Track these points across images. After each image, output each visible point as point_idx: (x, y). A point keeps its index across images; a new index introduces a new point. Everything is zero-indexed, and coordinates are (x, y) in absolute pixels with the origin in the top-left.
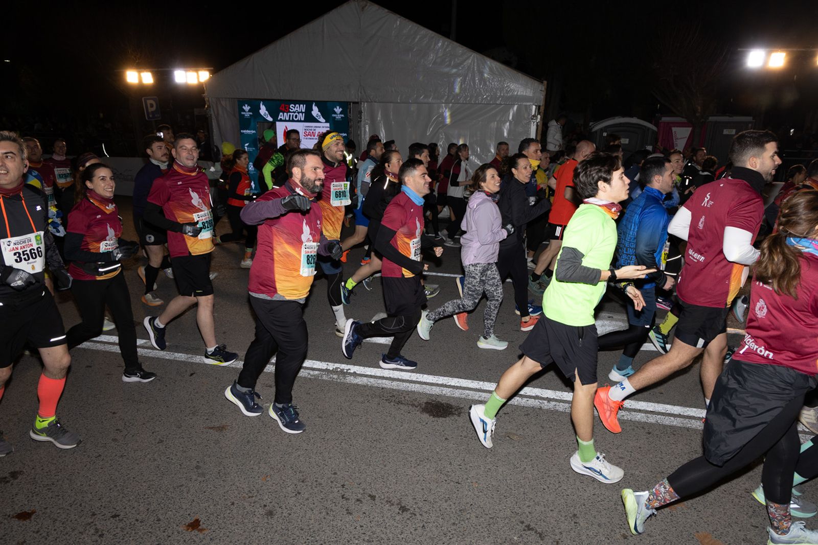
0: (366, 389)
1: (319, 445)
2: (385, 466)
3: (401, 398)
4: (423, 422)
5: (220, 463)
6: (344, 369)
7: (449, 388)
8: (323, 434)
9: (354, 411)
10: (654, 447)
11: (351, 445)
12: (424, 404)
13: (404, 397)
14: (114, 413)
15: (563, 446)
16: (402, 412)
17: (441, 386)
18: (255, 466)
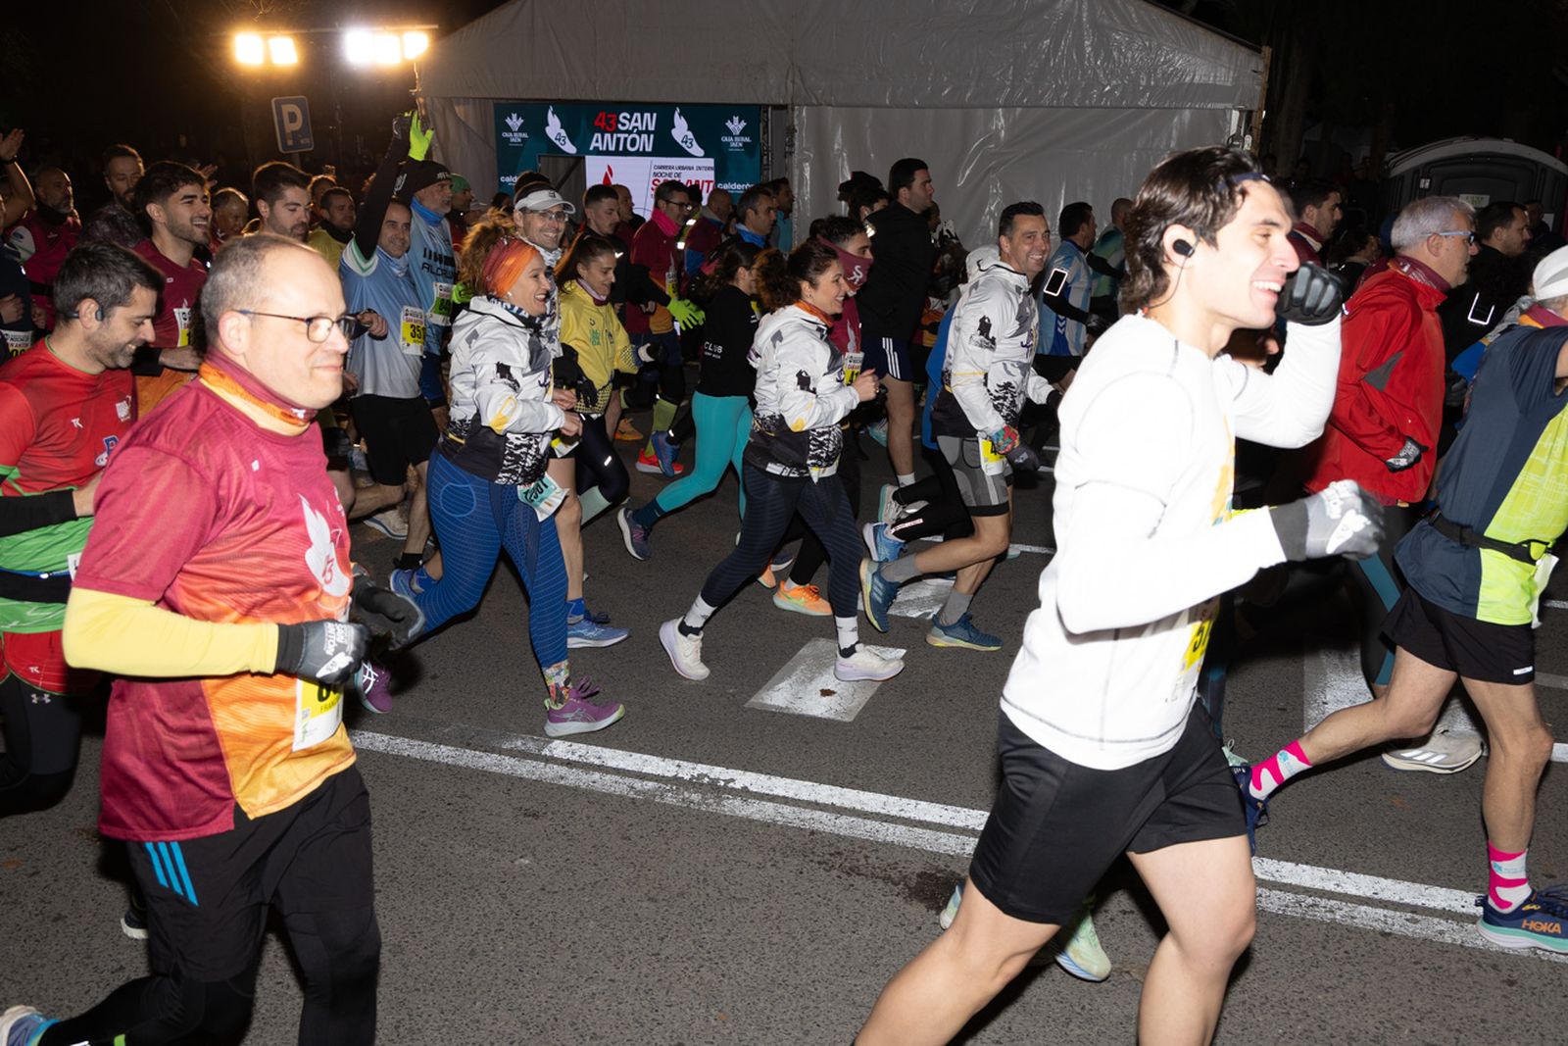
0: (771, 831)
1: (644, 970)
2: (807, 1033)
3: (858, 861)
4: (910, 924)
5: (402, 1003)
6: (718, 780)
8: (655, 942)
9: (738, 887)
10: (1523, 1020)
11: (723, 976)
12: (914, 876)
13: (866, 857)
15: (1272, 1006)
16: (859, 895)
17: (962, 834)
18: (485, 1015)
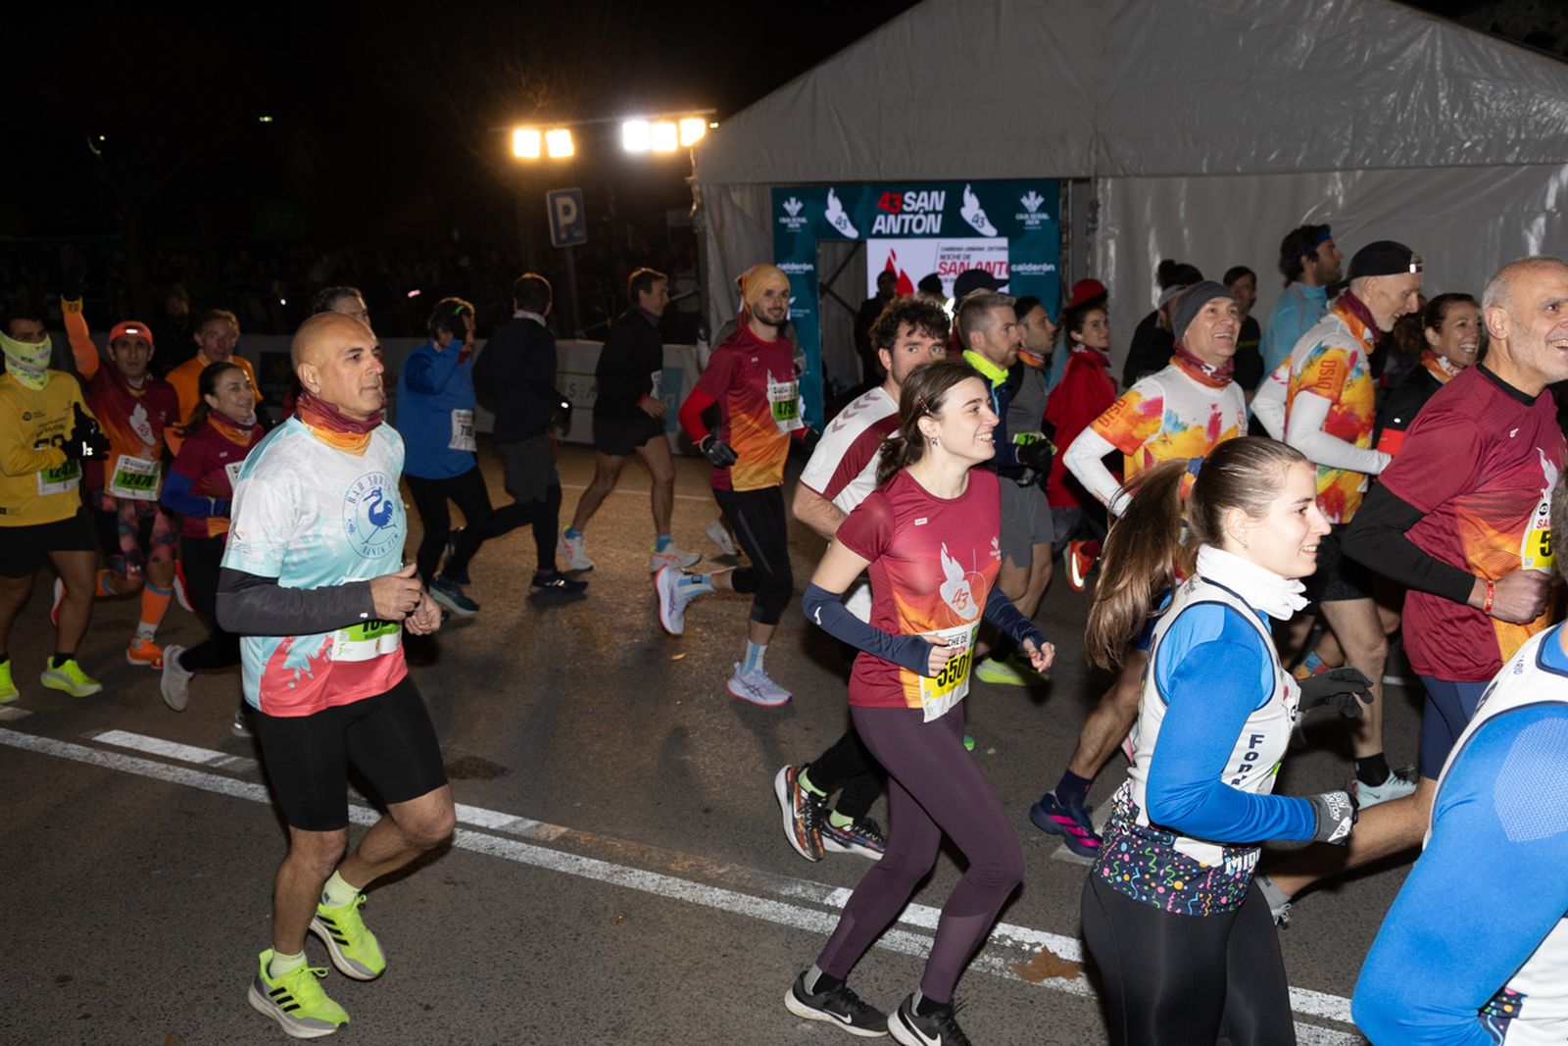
6: (1022, 943)
7: (1339, 1030)
14: (428, 1008)
